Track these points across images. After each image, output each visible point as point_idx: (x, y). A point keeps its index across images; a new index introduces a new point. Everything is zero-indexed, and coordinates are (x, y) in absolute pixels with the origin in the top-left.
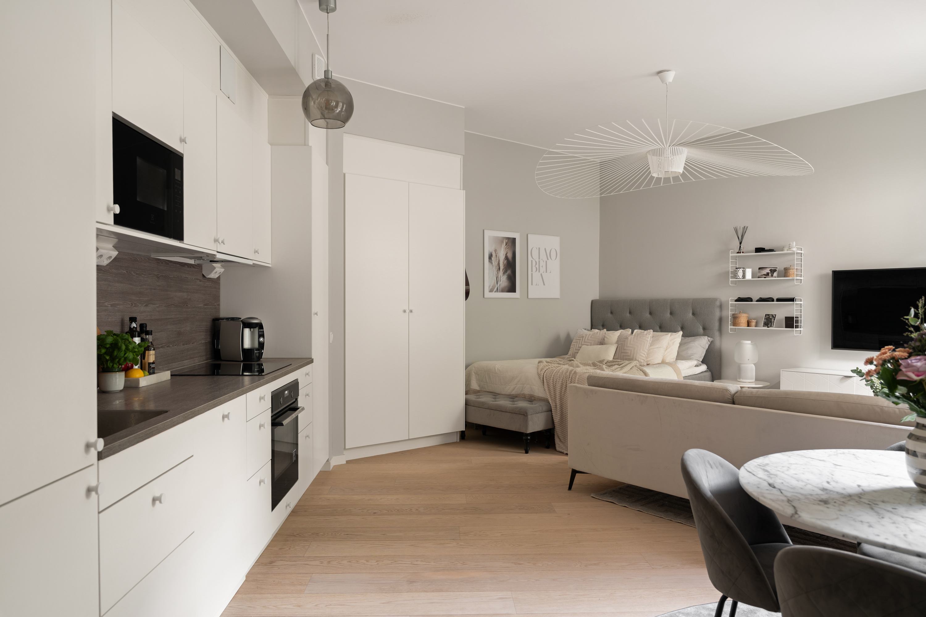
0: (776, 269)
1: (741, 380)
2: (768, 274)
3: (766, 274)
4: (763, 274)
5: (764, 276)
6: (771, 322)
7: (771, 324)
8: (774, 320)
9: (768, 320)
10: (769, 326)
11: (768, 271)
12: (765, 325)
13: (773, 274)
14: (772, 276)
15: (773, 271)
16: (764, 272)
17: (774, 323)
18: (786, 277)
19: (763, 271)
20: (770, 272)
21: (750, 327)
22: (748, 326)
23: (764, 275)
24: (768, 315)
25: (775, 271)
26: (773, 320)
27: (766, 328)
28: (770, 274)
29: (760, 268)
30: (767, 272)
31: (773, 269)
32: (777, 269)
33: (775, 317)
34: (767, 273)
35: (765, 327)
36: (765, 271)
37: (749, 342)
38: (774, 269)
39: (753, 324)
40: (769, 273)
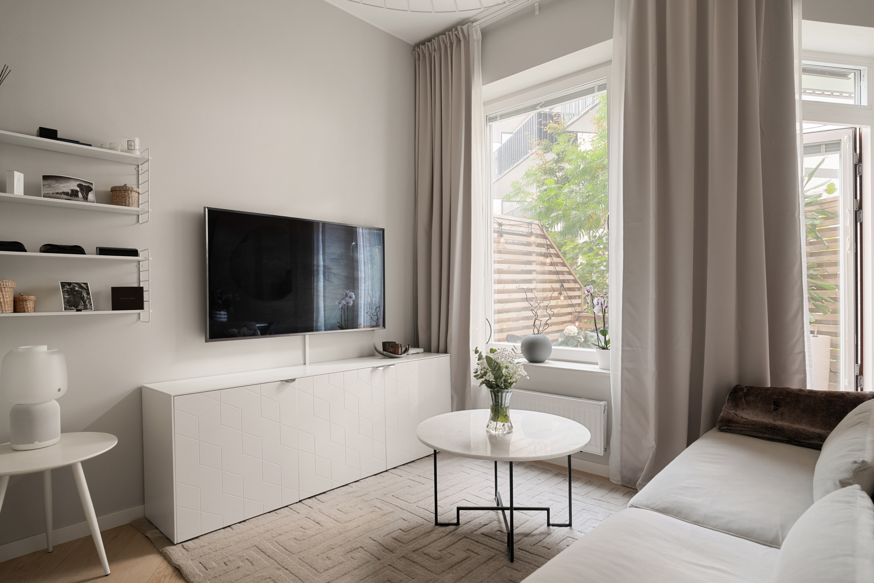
0: (91, 186)
1: (37, 444)
2: (74, 194)
3: (70, 192)
4: (62, 191)
5: (66, 197)
6: (82, 298)
7: (85, 302)
8: (88, 294)
9: (74, 295)
10: (80, 308)
11: (73, 186)
12: (70, 306)
13: (87, 195)
14: (86, 199)
15: (86, 189)
16: (64, 187)
17: (90, 302)
18: (125, 205)
19: (61, 185)
20: (78, 189)
21: (24, 312)
22: (15, 311)
23: (66, 194)
24: (69, 284)
25: (90, 189)
26: (85, 295)
27: (74, 313)
28: (80, 194)
29: (45, 178)
30: (72, 188)
31: (84, 184)
32: (93, 187)
33: (86, 288)
34: (72, 190)
35: (72, 309)
36: (65, 185)
37: (44, 348)
38: (87, 185)
39: (30, 305)
40: (77, 191)
